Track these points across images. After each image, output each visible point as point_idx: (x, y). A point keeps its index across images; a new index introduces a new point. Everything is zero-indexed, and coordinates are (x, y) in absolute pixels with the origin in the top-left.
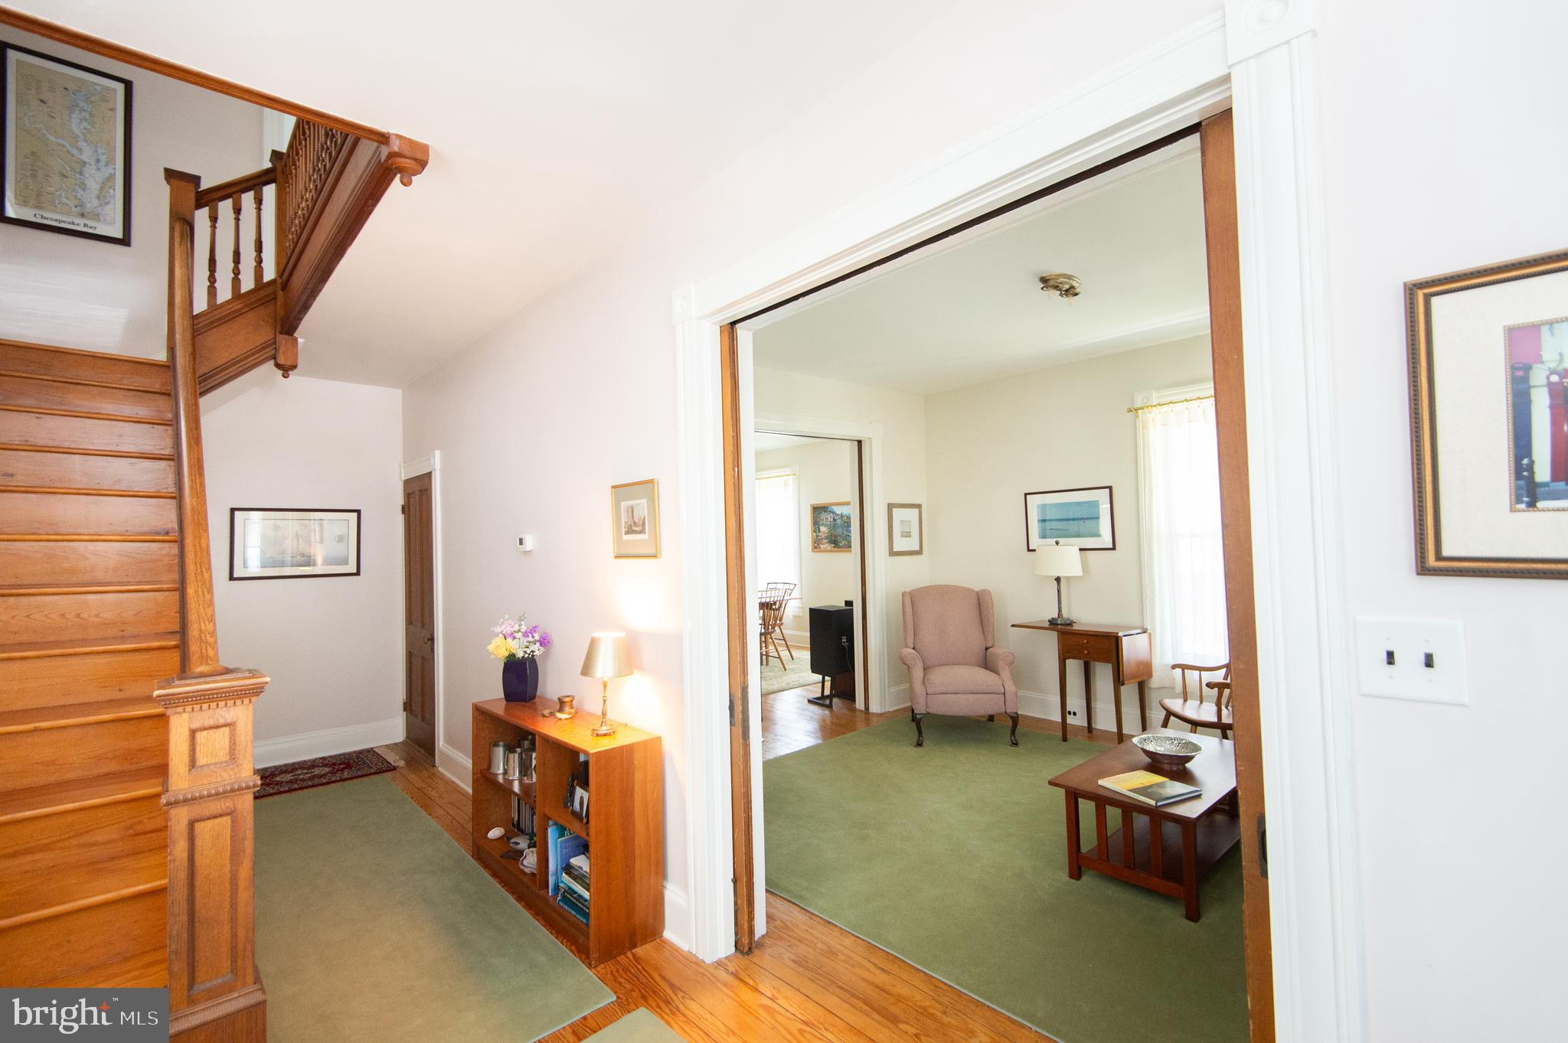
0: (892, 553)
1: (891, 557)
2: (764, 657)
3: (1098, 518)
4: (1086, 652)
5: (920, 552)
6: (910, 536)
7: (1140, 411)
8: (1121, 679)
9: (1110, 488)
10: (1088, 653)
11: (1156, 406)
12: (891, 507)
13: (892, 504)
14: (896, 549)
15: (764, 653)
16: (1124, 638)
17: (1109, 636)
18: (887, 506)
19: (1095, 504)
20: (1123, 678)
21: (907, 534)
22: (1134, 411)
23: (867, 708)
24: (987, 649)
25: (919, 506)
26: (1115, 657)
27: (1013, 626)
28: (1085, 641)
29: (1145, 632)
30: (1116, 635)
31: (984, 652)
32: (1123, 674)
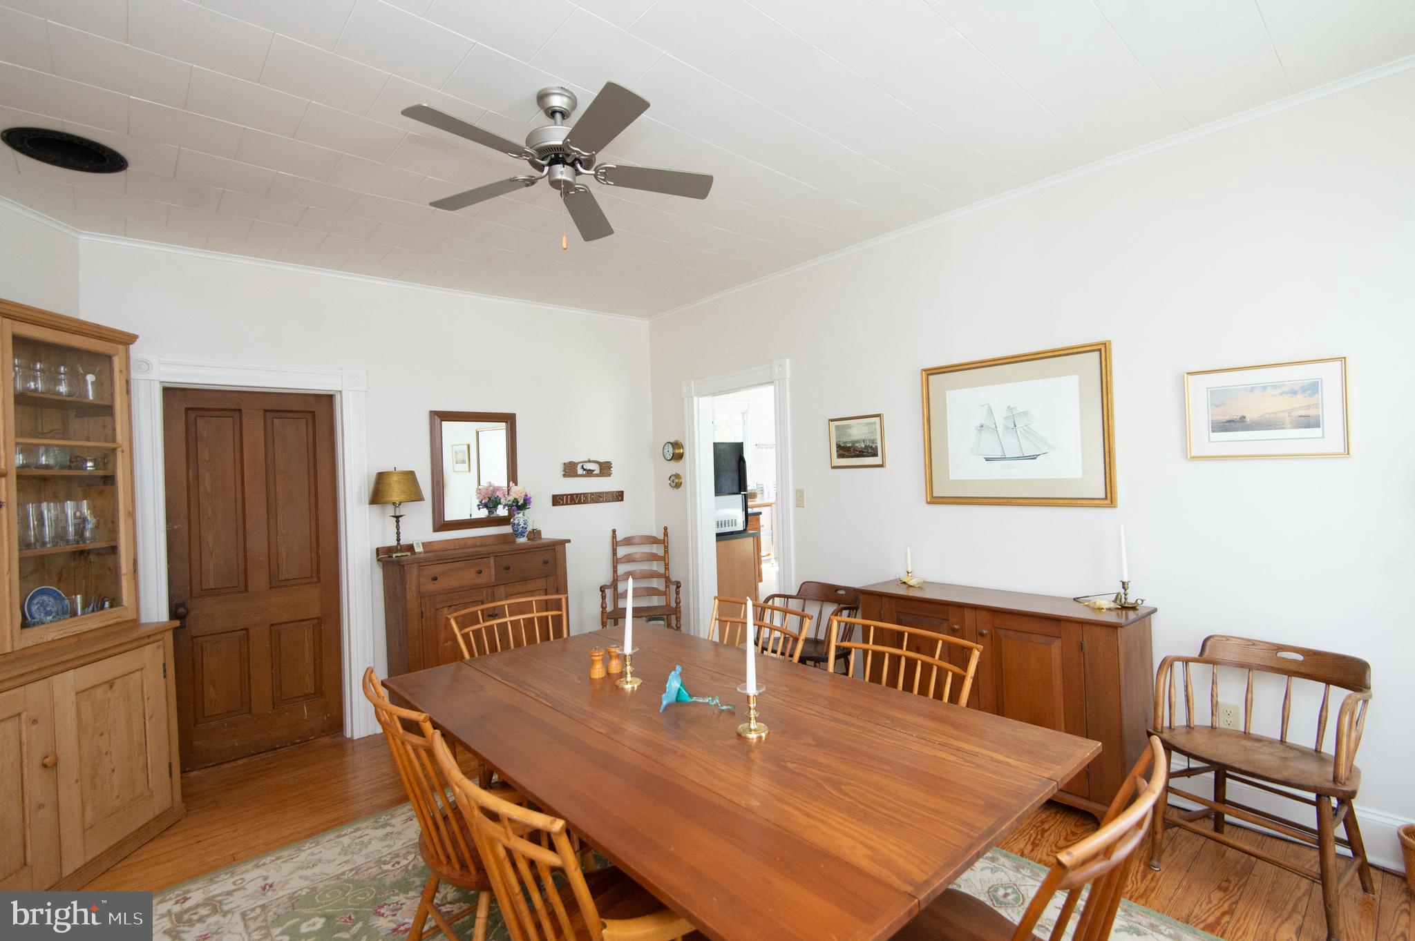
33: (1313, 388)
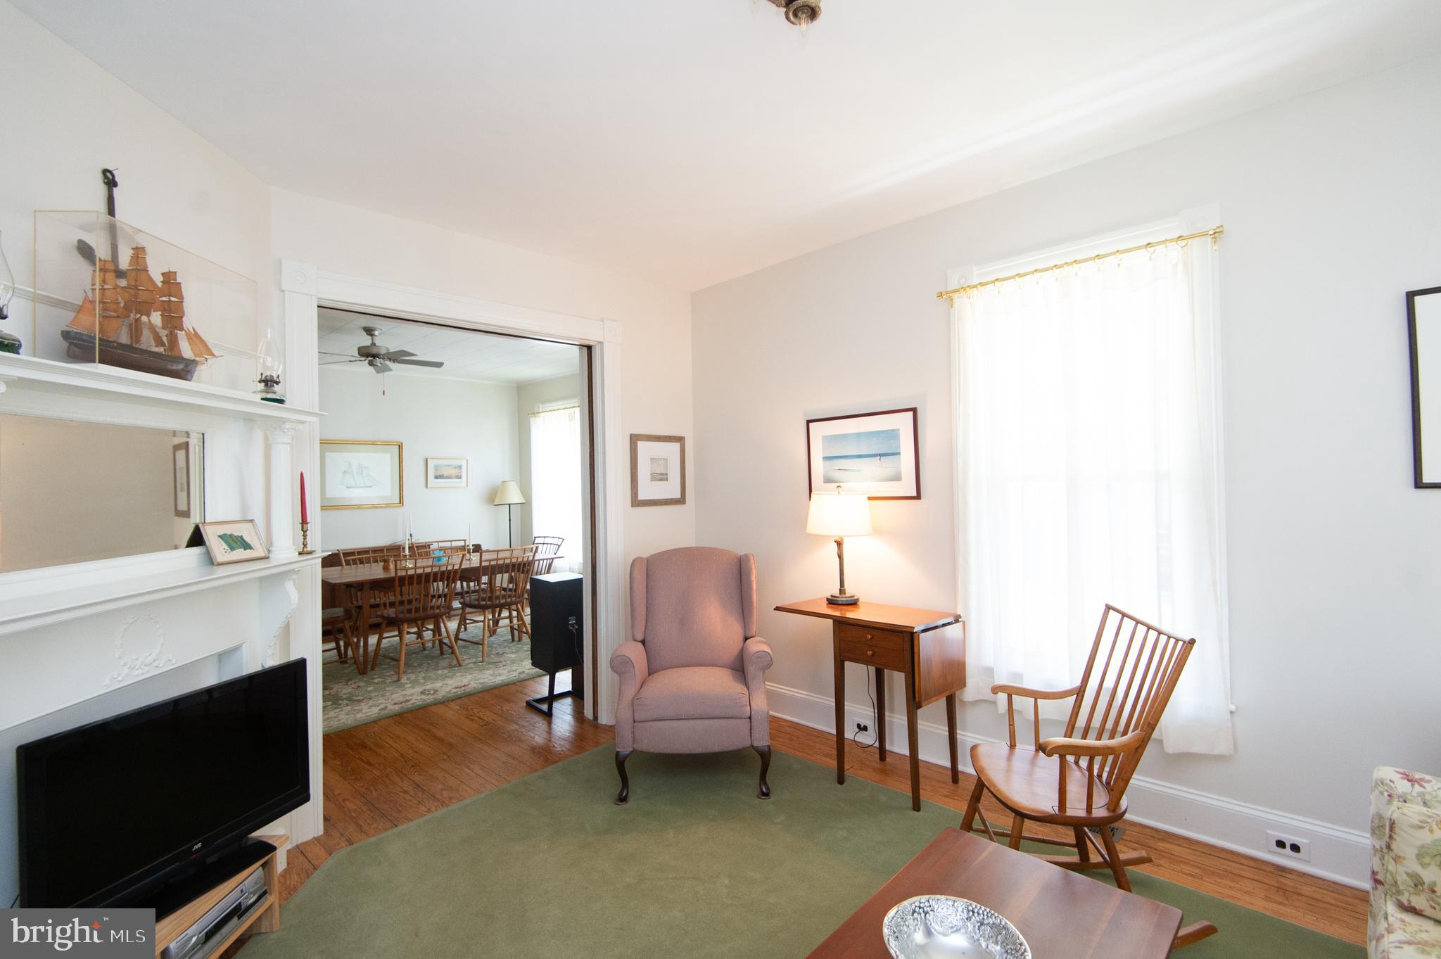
0: (636, 502)
1: (634, 508)
2: (516, 632)
3: (899, 454)
4: (870, 653)
5: (681, 501)
6: (667, 480)
7: (955, 296)
8: (917, 699)
9: (914, 410)
10: (873, 655)
11: (976, 286)
12: (634, 439)
13: (635, 435)
14: (641, 497)
15: (516, 627)
16: (922, 636)
17: (902, 632)
18: (629, 437)
19: (893, 435)
20: (920, 697)
21: (663, 477)
22: (946, 296)
23: (596, 717)
24: (746, 639)
25: (680, 440)
26: (909, 665)
27: (777, 609)
28: (869, 637)
29: (957, 621)
30: (909, 630)
31: (742, 643)
32: (920, 687)
33: (460, 467)
